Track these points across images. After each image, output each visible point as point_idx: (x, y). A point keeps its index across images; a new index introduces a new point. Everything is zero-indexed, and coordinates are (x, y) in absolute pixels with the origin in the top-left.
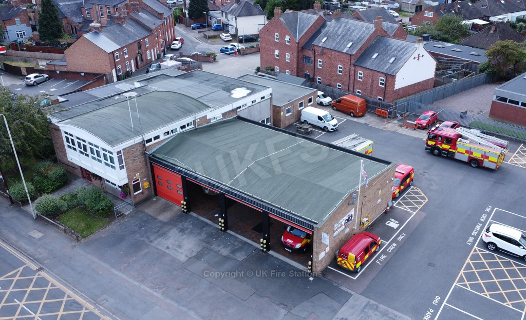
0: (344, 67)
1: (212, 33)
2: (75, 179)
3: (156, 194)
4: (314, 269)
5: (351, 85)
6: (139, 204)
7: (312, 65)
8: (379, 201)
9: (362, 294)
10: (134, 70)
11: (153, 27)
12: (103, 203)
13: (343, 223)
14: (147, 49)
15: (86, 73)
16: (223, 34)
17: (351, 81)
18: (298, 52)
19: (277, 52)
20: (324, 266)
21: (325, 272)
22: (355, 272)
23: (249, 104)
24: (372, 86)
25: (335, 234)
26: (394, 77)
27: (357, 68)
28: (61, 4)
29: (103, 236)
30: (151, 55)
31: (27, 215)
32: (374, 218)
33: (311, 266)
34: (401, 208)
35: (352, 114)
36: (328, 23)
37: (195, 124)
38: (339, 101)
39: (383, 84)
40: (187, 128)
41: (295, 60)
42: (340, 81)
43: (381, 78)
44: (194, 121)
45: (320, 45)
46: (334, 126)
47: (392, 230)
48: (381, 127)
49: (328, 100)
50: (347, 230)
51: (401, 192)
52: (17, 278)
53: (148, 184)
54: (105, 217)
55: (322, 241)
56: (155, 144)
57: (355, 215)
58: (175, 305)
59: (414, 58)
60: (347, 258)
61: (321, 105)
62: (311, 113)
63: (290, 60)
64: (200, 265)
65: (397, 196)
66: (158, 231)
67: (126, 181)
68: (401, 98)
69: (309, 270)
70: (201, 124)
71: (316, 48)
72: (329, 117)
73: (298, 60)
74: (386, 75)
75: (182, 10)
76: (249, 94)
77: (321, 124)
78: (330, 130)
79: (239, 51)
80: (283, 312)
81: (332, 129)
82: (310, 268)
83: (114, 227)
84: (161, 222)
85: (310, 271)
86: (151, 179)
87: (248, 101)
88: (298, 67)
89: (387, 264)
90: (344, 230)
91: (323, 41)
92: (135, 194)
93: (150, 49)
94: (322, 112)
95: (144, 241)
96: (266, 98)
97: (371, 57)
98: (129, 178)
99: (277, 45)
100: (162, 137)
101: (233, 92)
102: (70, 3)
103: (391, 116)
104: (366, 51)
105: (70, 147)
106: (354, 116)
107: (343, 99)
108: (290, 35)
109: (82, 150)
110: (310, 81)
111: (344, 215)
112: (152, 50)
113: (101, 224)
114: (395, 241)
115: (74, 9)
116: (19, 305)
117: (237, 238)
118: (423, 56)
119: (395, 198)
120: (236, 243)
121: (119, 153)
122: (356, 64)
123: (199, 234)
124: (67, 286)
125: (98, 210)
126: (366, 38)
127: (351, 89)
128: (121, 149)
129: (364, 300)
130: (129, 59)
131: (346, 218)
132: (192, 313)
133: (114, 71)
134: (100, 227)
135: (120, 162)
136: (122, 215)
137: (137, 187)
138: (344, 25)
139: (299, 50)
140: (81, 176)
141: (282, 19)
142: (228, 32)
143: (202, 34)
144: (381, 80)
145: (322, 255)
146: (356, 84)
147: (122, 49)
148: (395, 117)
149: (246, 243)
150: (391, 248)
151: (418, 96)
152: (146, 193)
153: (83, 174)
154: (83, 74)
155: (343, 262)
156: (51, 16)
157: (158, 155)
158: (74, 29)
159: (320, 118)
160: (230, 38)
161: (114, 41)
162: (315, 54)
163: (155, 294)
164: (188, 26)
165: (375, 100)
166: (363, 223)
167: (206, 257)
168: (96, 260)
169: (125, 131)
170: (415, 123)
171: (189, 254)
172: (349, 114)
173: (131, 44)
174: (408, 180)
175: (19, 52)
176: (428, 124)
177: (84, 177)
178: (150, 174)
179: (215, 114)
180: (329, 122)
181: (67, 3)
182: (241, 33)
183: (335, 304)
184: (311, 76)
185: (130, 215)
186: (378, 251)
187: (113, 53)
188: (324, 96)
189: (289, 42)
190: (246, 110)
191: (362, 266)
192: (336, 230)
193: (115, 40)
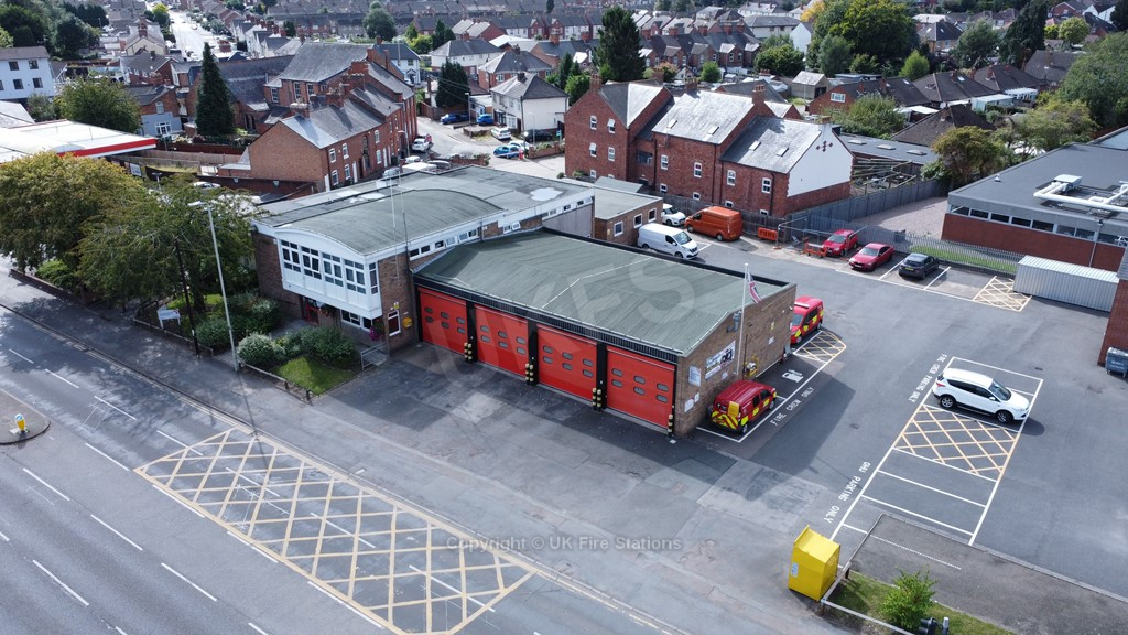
0: (704, 166)
1: (478, 129)
2: (292, 321)
3: (421, 339)
4: (677, 428)
5: (717, 194)
6: (396, 352)
7: (652, 165)
8: (771, 340)
9: (751, 459)
10: (356, 181)
11: (387, 113)
12: (345, 346)
13: (719, 360)
14: (376, 147)
15: (281, 182)
16: (497, 128)
17: (717, 188)
18: (629, 145)
19: (593, 147)
20: (692, 424)
21: (693, 433)
22: (738, 432)
23: (560, 211)
24: (750, 193)
25: (708, 374)
26: (786, 176)
27: (726, 166)
28: (231, 80)
29: (345, 392)
30: (382, 156)
31: (224, 366)
32: (763, 368)
33: (673, 421)
34: (805, 356)
35: (719, 237)
36: (676, 99)
37: (480, 234)
38: (699, 218)
39: (768, 189)
40: (470, 239)
41: (624, 158)
42: (698, 189)
43: (765, 179)
44: (480, 229)
45: (665, 132)
46: (693, 251)
47: (794, 384)
48: (768, 255)
49: (679, 216)
50: (725, 375)
51: (805, 336)
52: (224, 442)
53: (410, 320)
54: (346, 369)
55: (690, 380)
56: (423, 258)
57: (736, 353)
58: (471, 474)
59: (818, 148)
60: (726, 410)
61: (668, 223)
62: (653, 230)
63: (616, 159)
64: (501, 427)
65: (799, 340)
66: (431, 386)
67: (379, 313)
68: (798, 210)
69: (670, 427)
70: (490, 235)
71: (658, 138)
72: (684, 238)
73: (628, 158)
74: (773, 174)
75: (423, 94)
76: (560, 196)
77: (671, 249)
78: (685, 257)
79: (526, 152)
80: (633, 482)
81: (689, 256)
82: (670, 424)
83: (361, 381)
84: (433, 374)
85: (670, 431)
86: (415, 313)
87: (558, 206)
88: (628, 170)
89: (786, 425)
90: (719, 373)
91: (670, 125)
92: (391, 335)
93: (380, 147)
94: (672, 232)
95: (409, 399)
96: (585, 203)
97: (747, 150)
98: (384, 309)
99: (593, 136)
100: (433, 249)
101: (532, 193)
102: (244, 79)
103: (782, 240)
104: (739, 139)
105: (288, 266)
106: (723, 240)
107: (703, 213)
108: (615, 118)
109: (310, 269)
110: (649, 188)
111: (722, 347)
112: (384, 150)
113: (340, 377)
114: (798, 396)
115: (252, 88)
116: (233, 475)
117: (554, 393)
118: (831, 145)
119: (794, 345)
120: (553, 400)
121: (372, 266)
122: (725, 159)
123: (496, 388)
124: (302, 453)
125: (337, 356)
126: (740, 120)
127: (716, 200)
128: (375, 261)
129: (756, 467)
130: (350, 161)
131: (723, 353)
132: (497, 483)
133: (327, 178)
134: (340, 381)
135: (373, 282)
136: (372, 367)
137: (393, 325)
138: (702, 99)
139: (632, 139)
140: (300, 315)
141: (602, 93)
142: (504, 125)
143: (461, 130)
144: (766, 182)
145: (689, 405)
146: (724, 192)
147: (340, 143)
148: (788, 241)
149: (568, 400)
150: (792, 406)
151: (824, 208)
152: (406, 335)
153: (303, 313)
154: (276, 183)
155: (720, 417)
156: (218, 99)
157: (427, 275)
158: (251, 122)
159: (669, 239)
160: (508, 135)
161: (328, 132)
162: (656, 146)
163: (437, 461)
164: (436, 119)
165: (756, 214)
166: (748, 370)
167: (509, 417)
168: (340, 421)
169: (379, 236)
170: (822, 246)
171: (481, 413)
172: (713, 237)
173: (351, 138)
174: (815, 319)
175: (167, 152)
176: (842, 248)
177: (305, 318)
178: (414, 305)
179: (510, 220)
180: (685, 245)
181: (240, 79)
182: (528, 126)
183: (712, 472)
184: (650, 183)
185: (384, 367)
186: (773, 408)
187: (327, 149)
188: (673, 211)
189: (613, 129)
190: (555, 221)
191: (750, 424)
192: (710, 369)
193: (330, 130)
